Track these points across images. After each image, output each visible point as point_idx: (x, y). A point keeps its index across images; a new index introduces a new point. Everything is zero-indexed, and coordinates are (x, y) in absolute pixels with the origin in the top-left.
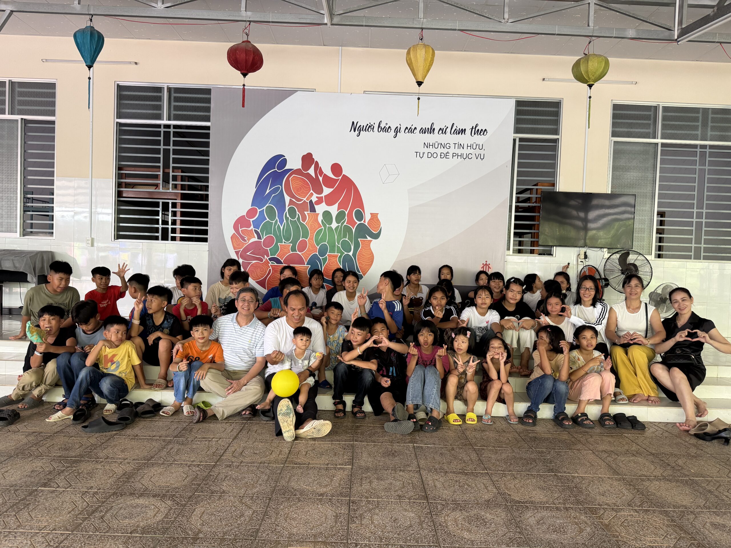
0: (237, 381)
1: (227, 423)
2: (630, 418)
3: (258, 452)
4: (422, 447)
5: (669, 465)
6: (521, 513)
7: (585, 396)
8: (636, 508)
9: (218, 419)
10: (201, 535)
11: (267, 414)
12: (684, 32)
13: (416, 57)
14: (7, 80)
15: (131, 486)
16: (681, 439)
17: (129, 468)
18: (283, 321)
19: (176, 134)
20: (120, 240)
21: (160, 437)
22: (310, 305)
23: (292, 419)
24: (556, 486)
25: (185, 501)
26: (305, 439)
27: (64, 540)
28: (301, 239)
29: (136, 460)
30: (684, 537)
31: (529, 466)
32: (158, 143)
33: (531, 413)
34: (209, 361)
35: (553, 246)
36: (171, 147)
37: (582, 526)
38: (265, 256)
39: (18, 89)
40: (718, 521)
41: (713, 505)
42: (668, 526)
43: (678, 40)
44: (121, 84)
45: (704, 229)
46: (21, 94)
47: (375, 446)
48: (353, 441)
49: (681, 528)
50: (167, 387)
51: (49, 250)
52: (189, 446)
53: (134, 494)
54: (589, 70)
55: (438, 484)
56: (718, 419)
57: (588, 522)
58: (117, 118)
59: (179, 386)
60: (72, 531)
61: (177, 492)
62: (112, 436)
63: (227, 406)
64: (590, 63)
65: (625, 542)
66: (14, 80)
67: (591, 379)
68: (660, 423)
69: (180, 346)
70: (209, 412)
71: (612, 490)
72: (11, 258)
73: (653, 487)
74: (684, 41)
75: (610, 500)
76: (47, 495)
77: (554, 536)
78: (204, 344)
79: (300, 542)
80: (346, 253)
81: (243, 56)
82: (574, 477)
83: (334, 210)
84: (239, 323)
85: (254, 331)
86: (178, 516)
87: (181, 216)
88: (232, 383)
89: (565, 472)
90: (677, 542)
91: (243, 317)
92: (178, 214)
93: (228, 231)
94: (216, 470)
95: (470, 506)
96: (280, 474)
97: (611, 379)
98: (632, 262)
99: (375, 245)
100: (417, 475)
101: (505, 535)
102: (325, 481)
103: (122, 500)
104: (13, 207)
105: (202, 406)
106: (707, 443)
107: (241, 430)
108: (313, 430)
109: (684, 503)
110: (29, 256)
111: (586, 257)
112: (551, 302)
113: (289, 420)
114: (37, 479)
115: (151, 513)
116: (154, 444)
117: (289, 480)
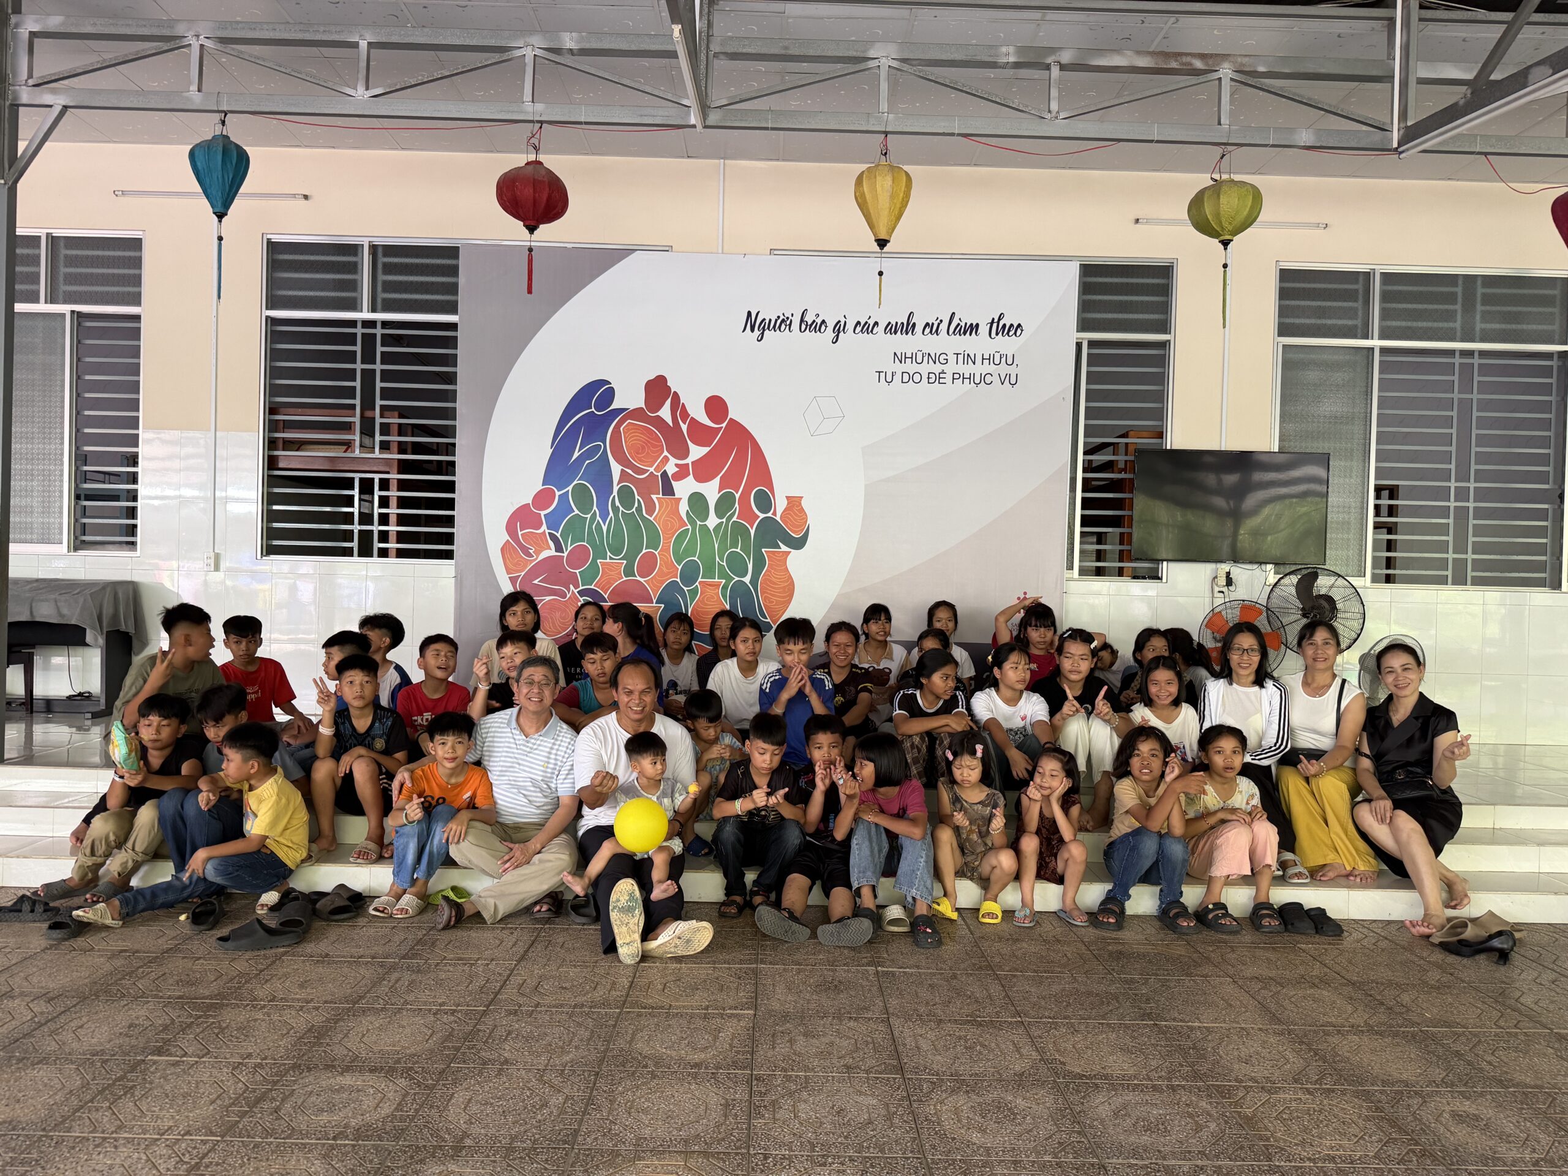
0: (522, 845)
1: (503, 928)
2: (1312, 913)
3: (567, 985)
4: (893, 974)
5: (1382, 1004)
6: (1084, 1098)
7: (1220, 870)
8: (1309, 1086)
9: (485, 923)
10: (468, 1142)
11: (583, 911)
12: (1410, 135)
13: (873, 189)
14: (42, 233)
15: (325, 1052)
16: (1413, 953)
17: (318, 1019)
18: (610, 722)
19: (387, 340)
20: (273, 557)
21: (373, 958)
22: (665, 686)
23: (637, 920)
24: (1155, 1046)
25: (432, 1078)
26: (661, 958)
27: (209, 1151)
28: (644, 551)
29: (331, 1002)
30: (1396, 1139)
31: (1105, 1008)
32: (351, 357)
33: (1114, 903)
34: (465, 805)
35: (1163, 561)
36: (378, 367)
37: (1201, 1120)
38: (572, 587)
39: (64, 252)
40: (1466, 1108)
41: (1461, 1080)
42: (1368, 1119)
43: (1400, 150)
44: (276, 238)
45: (1472, 522)
46: (71, 261)
47: (799, 972)
48: (756, 962)
49: (1393, 1123)
50: (380, 859)
51: (129, 579)
52: (432, 975)
53: (334, 1067)
54: (1222, 213)
55: (924, 1045)
56: (1491, 914)
57: (1214, 1112)
58: (267, 308)
59: (404, 857)
60: (222, 1136)
61: (417, 1062)
62: (278, 958)
63: (502, 895)
64: (1223, 199)
65: (1282, 1149)
66: (57, 233)
67: (1229, 834)
68: (1375, 921)
69: (406, 775)
70: (467, 907)
71: (1265, 1053)
72: (53, 596)
73: (1346, 1046)
74: (1413, 150)
75: (1259, 1071)
76: (164, 1070)
77: (1146, 1139)
78: (454, 772)
79: (659, 1152)
80: (737, 579)
81: (528, 192)
82: (1191, 1029)
83: (711, 491)
84: (522, 730)
85: (554, 744)
86: (421, 1106)
87: (398, 507)
88: (511, 849)
89: (1174, 1020)
90: (1381, 1149)
91: (530, 715)
92: (393, 502)
93: (496, 536)
94: (489, 1021)
95: (985, 1084)
96: (614, 1026)
97: (1268, 833)
98: (1323, 592)
99: (796, 561)
100: (882, 1027)
101: (1050, 1137)
102: (704, 1039)
103: (311, 1078)
104: (54, 492)
105: (452, 895)
106: (1465, 961)
107: (533, 942)
108: (678, 942)
109: (1404, 1077)
110: (87, 592)
111: (1229, 582)
112: (1158, 678)
113: (632, 921)
114: (142, 1041)
115: (368, 1102)
116: (362, 971)
117: (632, 1039)
